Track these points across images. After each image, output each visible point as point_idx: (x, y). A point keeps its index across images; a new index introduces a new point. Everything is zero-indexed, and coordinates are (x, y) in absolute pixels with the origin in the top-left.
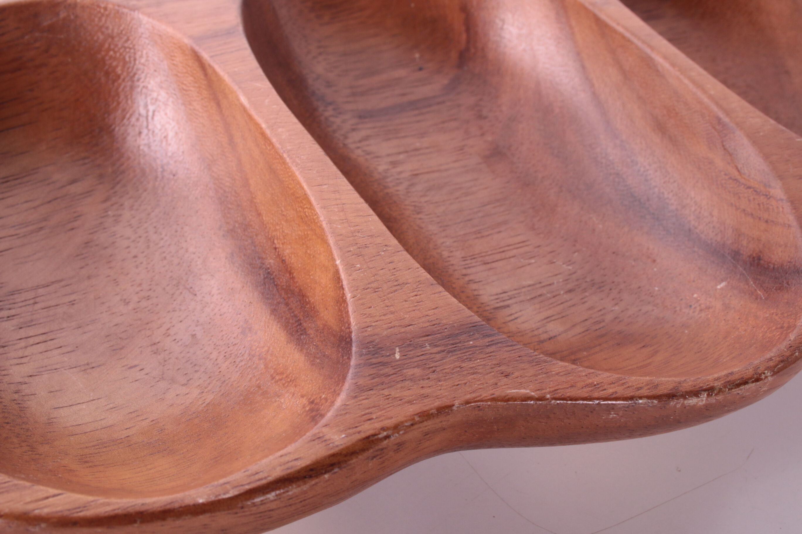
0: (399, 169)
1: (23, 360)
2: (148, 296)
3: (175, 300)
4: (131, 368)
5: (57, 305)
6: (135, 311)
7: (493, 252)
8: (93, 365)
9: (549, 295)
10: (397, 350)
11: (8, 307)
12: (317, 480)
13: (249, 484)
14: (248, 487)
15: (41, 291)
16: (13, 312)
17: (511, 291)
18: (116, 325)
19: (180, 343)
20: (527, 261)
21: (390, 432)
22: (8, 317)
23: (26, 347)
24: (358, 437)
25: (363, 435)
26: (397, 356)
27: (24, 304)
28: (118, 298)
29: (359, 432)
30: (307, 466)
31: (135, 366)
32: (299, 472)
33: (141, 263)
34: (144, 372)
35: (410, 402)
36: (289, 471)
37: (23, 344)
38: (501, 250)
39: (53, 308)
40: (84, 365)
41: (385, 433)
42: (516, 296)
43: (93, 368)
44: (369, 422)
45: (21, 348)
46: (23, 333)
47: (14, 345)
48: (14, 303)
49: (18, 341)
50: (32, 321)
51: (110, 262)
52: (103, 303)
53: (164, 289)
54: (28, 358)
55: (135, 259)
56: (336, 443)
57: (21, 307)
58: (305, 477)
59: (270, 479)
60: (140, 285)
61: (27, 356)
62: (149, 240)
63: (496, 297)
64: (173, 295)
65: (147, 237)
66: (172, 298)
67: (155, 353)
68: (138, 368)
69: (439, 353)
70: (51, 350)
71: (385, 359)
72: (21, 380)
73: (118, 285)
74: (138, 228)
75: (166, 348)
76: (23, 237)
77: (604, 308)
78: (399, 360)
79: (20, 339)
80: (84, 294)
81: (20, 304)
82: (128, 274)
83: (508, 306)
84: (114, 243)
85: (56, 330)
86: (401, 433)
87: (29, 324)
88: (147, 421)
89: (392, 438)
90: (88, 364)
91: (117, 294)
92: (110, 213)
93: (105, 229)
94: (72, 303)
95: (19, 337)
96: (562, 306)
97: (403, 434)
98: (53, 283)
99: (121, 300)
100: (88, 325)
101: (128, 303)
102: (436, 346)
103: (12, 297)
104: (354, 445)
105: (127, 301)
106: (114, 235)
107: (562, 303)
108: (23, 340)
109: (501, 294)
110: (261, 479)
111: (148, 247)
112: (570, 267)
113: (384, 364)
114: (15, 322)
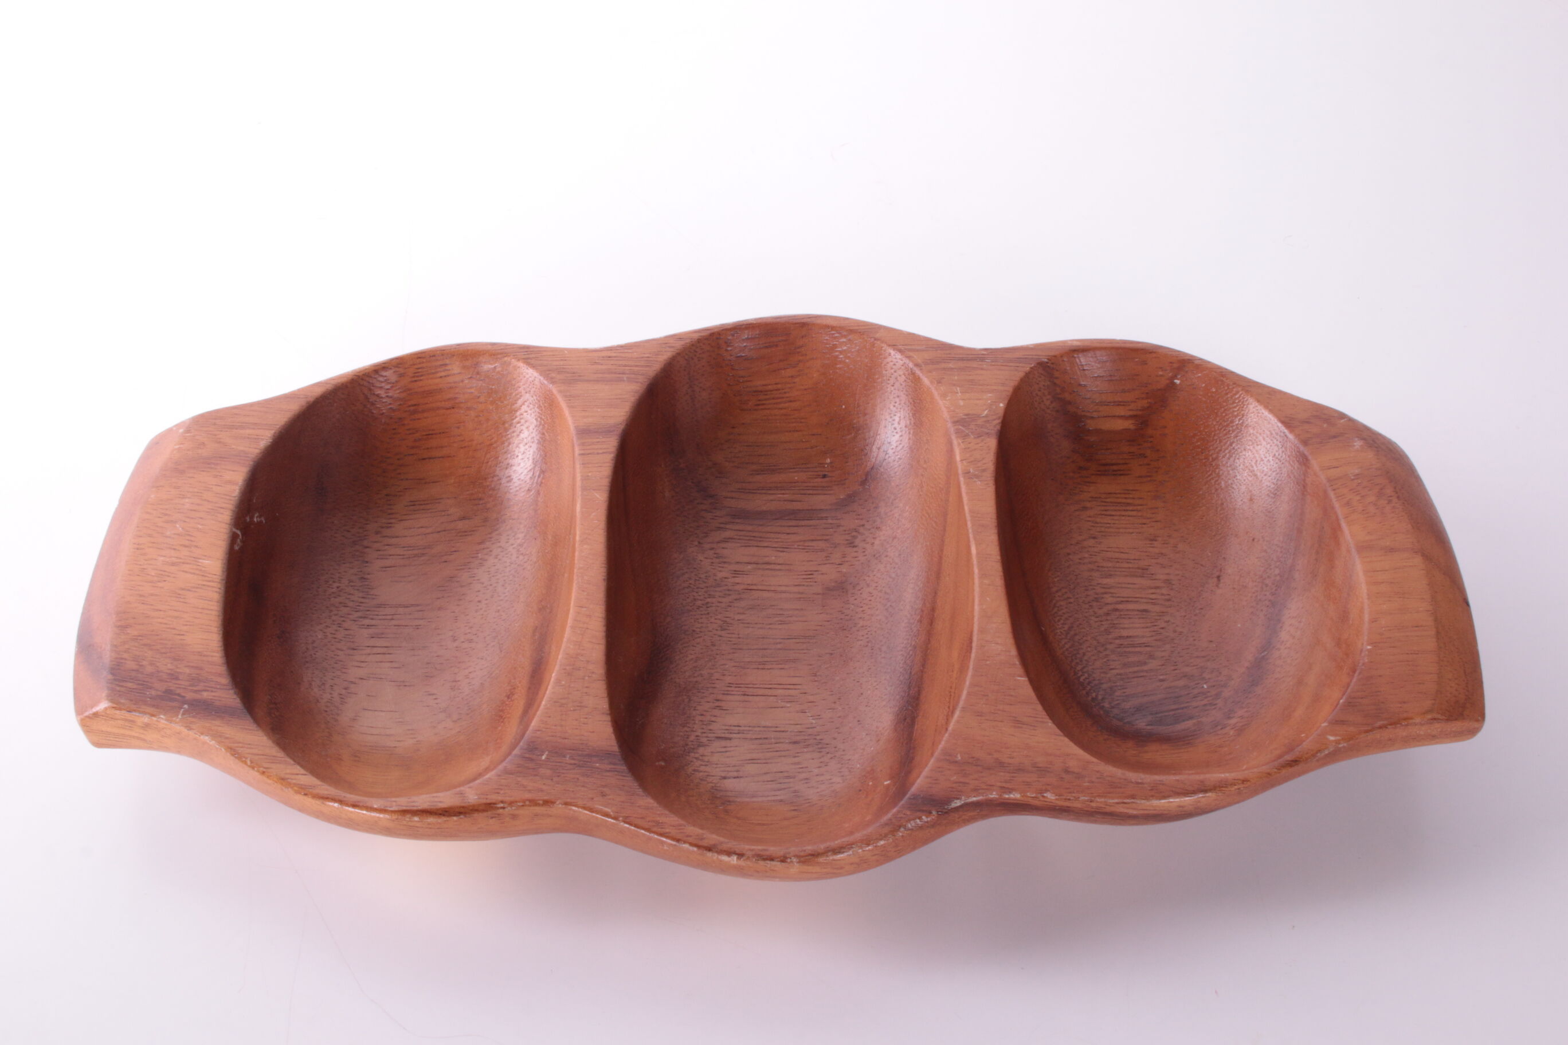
0: (737, 580)
1: (363, 665)
2: (472, 640)
3: (487, 650)
4: (430, 695)
5: (406, 626)
6: (457, 649)
7: (761, 686)
8: (407, 684)
9: (773, 740)
10: (547, 753)
11: (371, 616)
12: (448, 819)
13: (406, 806)
14: (404, 808)
15: (401, 610)
16: (373, 622)
17: (745, 726)
18: (438, 656)
19: (471, 687)
20: (783, 704)
21: (506, 805)
22: (368, 626)
23: (369, 654)
24: (485, 801)
25: (488, 801)
26: (544, 757)
27: (384, 617)
28: (451, 633)
29: (487, 799)
30: (444, 808)
31: (433, 694)
32: (438, 810)
33: (481, 609)
34: (436, 701)
35: (530, 791)
36: (432, 807)
37: (368, 651)
38: (770, 686)
39: (402, 627)
40: (401, 682)
41: (502, 805)
42: (745, 732)
43: (405, 686)
44: (497, 795)
45: (365, 654)
46: (373, 642)
47: (362, 650)
48: (377, 615)
49: (366, 648)
50: (382, 634)
51: (460, 600)
52: (439, 634)
53: (485, 638)
54: (367, 664)
55: (478, 604)
56: (469, 801)
57: (380, 620)
58: (440, 814)
59: (420, 808)
60: (471, 628)
61: (366, 662)
62: (495, 590)
63: (727, 728)
64: (488, 645)
65: (496, 587)
66: (486, 647)
67: (452, 689)
68: (434, 697)
69: (571, 764)
70: (385, 662)
71: (534, 757)
72: (353, 680)
73: (456, 622)
74: (493, 576)
75: (460, 688)
76: (407, 558)
77: (807, 767)
78: (543, 761)
79: (368, 647)
80: (429, 622)
81: (381, 617)
82: (467, 615)
83: (730, 739)
84: (470, 584)
85: (396, 647)
86: (513, 808)
87: (380, 636)
88: (415, 740)
89: (506, 810)
90: (404, 682)
91: (451, 630)
92: (480, 555)
93: (470, 568)
94: (417, 627)
95: (367, 645)
96: (775, 753)
97: (515, 809)
98: (412, 605)
99: (452, 636)
100: (419, 649)
101: (455, 640)
102: (574, 759)
103: (378, 609)
104: (480, 805)
105: (456, 638)
106: (474, 577)
107: (777, 751)
108: (369, 648)
109: (735, 726)
110: (414, 806)
111: (492, 597)
112: (814, 721)
113: (532, 760)
114: (371, 631)
